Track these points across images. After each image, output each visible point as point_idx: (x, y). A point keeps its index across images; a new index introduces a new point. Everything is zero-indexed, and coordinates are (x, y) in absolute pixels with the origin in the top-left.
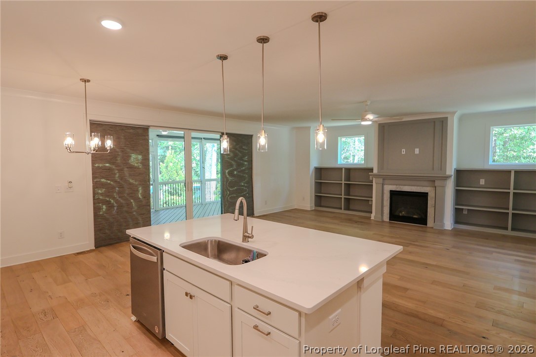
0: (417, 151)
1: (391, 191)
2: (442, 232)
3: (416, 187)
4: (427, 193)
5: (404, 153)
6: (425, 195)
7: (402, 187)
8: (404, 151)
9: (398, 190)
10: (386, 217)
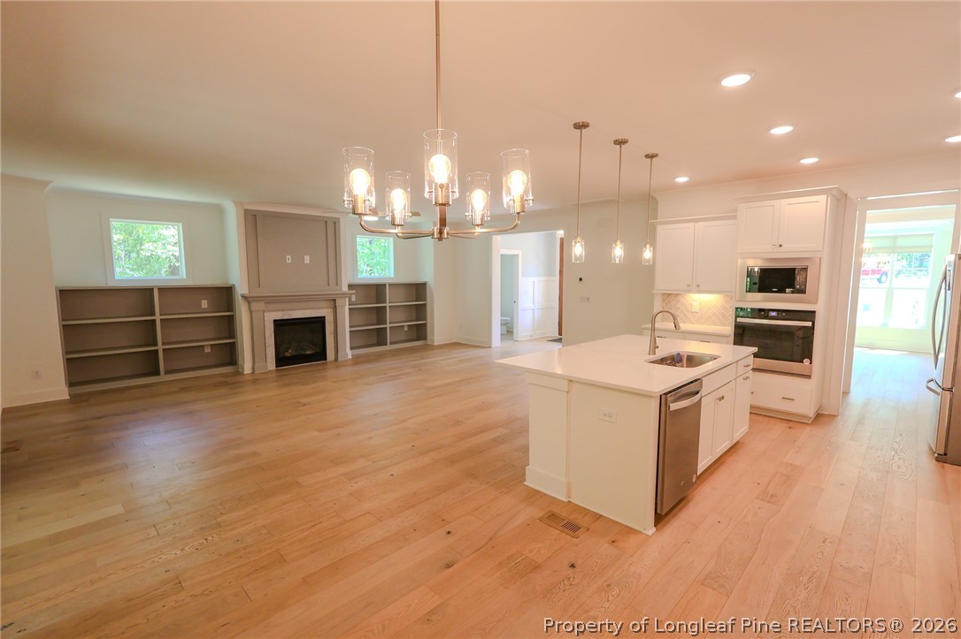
0: (307, 259)
1: (274, 321)
2: (345, 364)
3: (310, 311)
4: (324, 317)
5: (290, 261)
6: (321, 321)
7: (291, 312)
8: (289, 259)
9: (285, 318)
10: (271, 364)
